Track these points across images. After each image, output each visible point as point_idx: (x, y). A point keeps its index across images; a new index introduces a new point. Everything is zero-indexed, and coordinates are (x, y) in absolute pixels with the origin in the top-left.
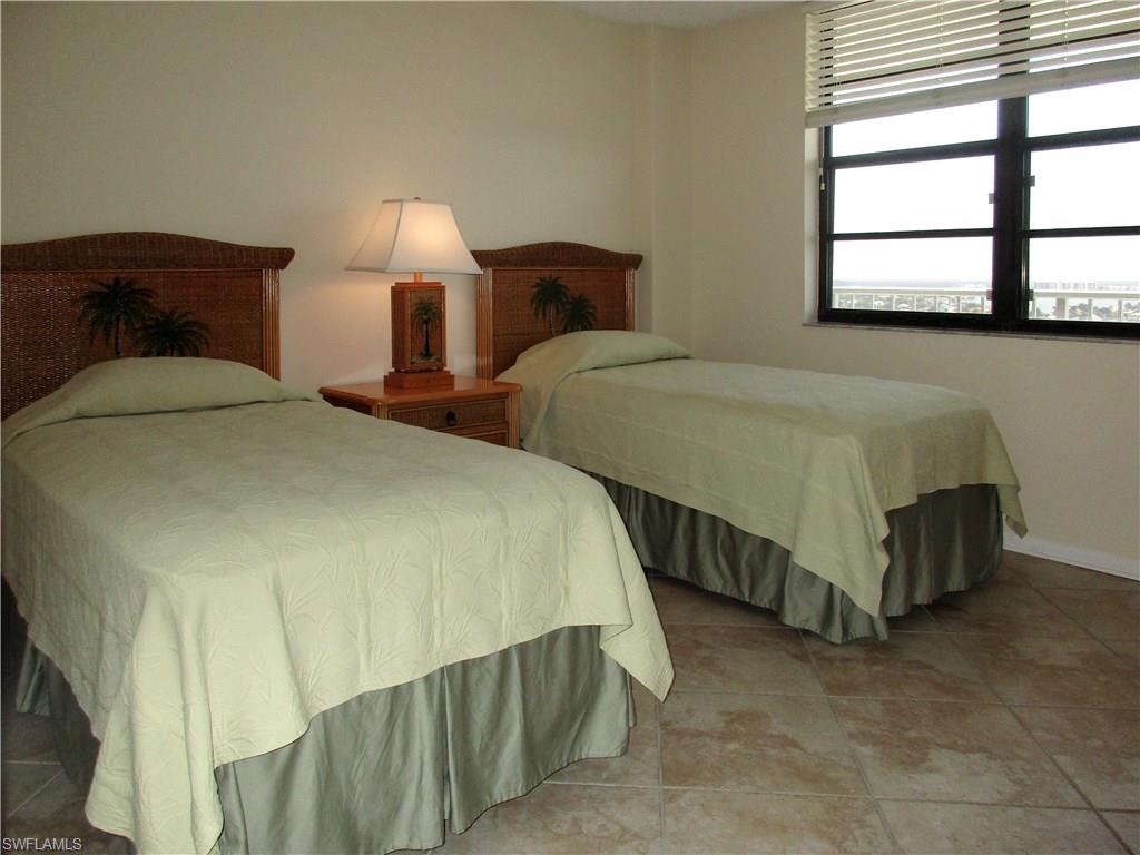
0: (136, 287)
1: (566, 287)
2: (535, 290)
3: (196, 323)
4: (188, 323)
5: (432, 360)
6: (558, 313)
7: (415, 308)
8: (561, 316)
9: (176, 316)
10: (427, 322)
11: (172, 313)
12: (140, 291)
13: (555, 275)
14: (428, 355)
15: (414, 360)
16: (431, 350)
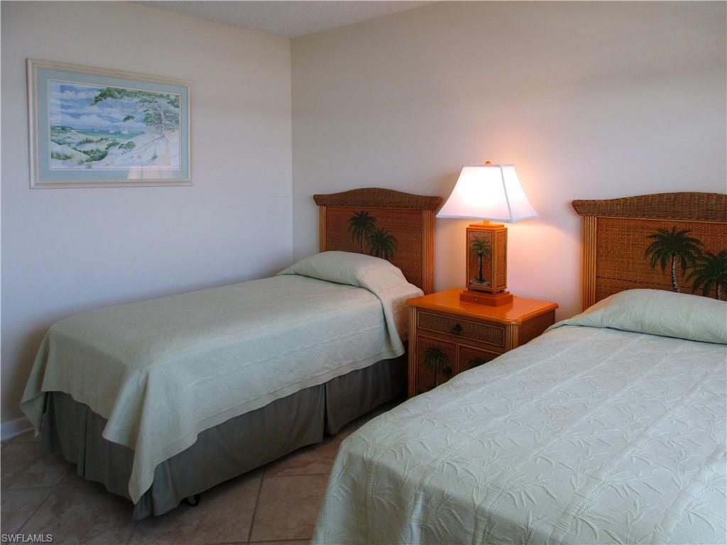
0: (369, 216)
1: (697, 241)
2: (653, 240)
3: (392, 237)
4: (388, 237)
5: (484, 284)
6: (684, 267)
7: (472, 244)
8: (689, 271)
9: (384, 232)
10: (481, 255)
11: (383, 230)
12: (371, 218)
13: (680, 228)
14: (481, 280)
15: (471, 281)
16: (484, 277)
